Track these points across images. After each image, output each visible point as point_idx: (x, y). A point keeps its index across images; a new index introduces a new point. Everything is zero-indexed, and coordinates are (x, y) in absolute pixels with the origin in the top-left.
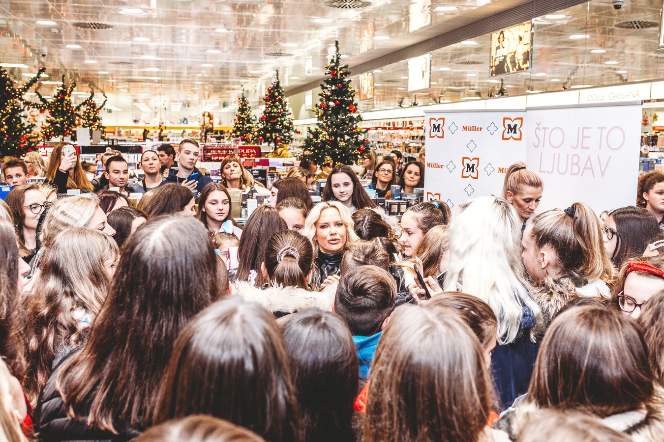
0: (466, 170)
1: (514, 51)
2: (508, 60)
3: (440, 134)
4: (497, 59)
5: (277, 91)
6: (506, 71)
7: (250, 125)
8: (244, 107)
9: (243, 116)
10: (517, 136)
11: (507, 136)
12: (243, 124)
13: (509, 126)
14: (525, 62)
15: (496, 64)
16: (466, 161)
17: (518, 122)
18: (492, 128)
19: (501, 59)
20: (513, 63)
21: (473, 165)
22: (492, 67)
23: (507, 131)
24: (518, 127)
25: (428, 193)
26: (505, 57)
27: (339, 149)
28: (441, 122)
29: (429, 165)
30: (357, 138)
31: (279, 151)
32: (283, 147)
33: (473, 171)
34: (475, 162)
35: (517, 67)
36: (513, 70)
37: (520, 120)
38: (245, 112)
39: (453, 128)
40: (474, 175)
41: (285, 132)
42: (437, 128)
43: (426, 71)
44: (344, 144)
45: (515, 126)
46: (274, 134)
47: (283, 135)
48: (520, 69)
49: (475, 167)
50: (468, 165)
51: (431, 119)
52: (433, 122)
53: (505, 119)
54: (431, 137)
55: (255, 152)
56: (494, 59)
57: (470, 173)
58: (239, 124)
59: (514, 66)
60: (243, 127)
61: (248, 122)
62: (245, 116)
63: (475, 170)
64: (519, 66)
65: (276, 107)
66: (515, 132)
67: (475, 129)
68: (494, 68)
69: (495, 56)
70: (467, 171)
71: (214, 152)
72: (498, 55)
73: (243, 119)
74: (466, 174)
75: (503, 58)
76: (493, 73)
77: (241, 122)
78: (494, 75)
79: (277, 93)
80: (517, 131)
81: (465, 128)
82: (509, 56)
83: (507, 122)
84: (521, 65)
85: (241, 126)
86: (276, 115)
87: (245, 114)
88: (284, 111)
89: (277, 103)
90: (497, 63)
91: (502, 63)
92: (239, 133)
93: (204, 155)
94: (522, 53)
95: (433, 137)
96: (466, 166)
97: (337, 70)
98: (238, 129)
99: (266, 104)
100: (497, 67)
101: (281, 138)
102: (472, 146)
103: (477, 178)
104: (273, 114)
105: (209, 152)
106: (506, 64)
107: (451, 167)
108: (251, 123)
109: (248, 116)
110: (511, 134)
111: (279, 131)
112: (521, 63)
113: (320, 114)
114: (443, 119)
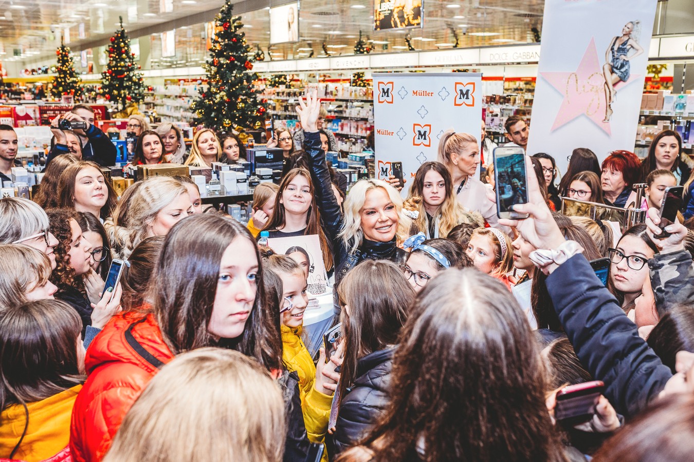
0: (417, 137)
1: (402, 5)
2: (396, 15)
3: (389, 99)
4: (381, 13)
5: (123, 42)
6: (393, 26)
7: (75, 79)
8: (66, 58)
9: (64, 69)
10: (470, 102)
11: (459, 101)
12: (64, 78)
13: (461, 91)
14: (415, 17)
15: (381, 19)
16: (418, 128)
17: (470, 87)
18: (444, 94)
19: (387, 13)
20: (402, 18)
21: (425, 132)
22: (376, 21)
23: (459, 96)
24: (470, 93)
25: (379, 162)
26: (392, 11)
27: (238, 111)
28: (390, 86)
29: (379, 132)
30: (255, 98)
31: (129, 110)
32: (134, 106)
33: (425, 139)
34: (427, 129)
35: (406, 22)
36: (401, 25)
37: (472, 85)
38: (67, 64)
39: (403, 93)
40: (427, 142)
41: (135, 89)
42: (386, 92)
43: (293, 22)
44: (243, 105)
45: (468, 91)
46: (122, 91)
47: (133, 93)
48: (409, 24)
49: (427, 134)
50: (419, 132)
51: (379, 83)
52: (382, 86)
53: (456, 83)
54: (380, 102)
55: (100, 112)
56: (378, 12)
57: (422, 140)
58: (60, 78)
59: (402, 21)
60: (65, 81)
61: (71, 75)
62: (67, 69)
63: (427, 137)
64: (409, 21)
65: (123, 60)
66: (467, 98)
67: (425, 94)
68: (378, 23)
69: (379, 10)
70: (419, 139)
71: (51, 113)
72: (383, 9)
73: (65, 72)
74: (417, 142)
75: (390, 12)
76: (377, 27)
77: (62, 76)
78: (378, 29)
79: (122, 44)
80: (470, 96)
81: (415, 93)
82: (396, 10)
83: (459, 87)
84: (411, 20)
85: (63, 80)
86: (124, 69)
87: (67, 67)
88: (133, 64)
89: (124, 55)
90: (382, 17)
91: (388, 18)
92: (61, 89)
93: (41, 118)
94: (412, 7)
95: (382, 102)
96: (417, 133)
97: (229, 22)
98: (59, 84)
99: (110, 57)
100: (381, 21)
101: (132, 96)
102: (423, 112)
103: (429, 146)
104: (120, 69)
105: (46, 113)
106: (393, 19)
107: (401, 134)
108: (74, 77)
109: (71, 68)
110: (464, 100)
111: (129, 88)
112: (411, 18)
113: (213, 72)
114: (392, 83)
